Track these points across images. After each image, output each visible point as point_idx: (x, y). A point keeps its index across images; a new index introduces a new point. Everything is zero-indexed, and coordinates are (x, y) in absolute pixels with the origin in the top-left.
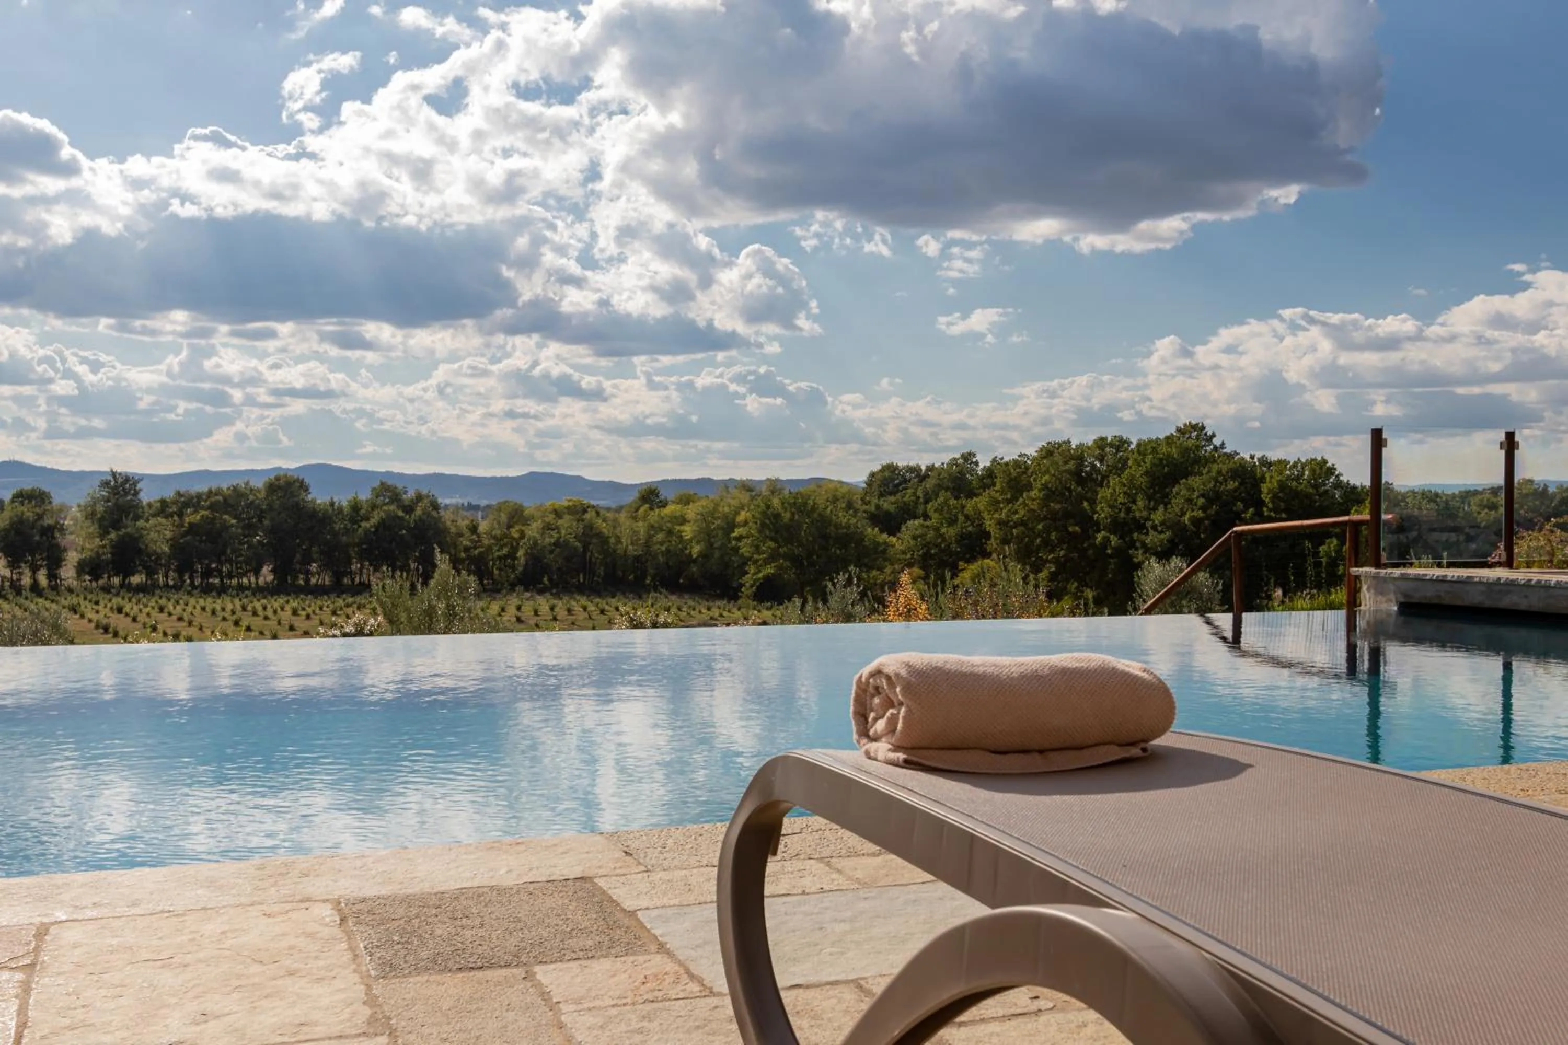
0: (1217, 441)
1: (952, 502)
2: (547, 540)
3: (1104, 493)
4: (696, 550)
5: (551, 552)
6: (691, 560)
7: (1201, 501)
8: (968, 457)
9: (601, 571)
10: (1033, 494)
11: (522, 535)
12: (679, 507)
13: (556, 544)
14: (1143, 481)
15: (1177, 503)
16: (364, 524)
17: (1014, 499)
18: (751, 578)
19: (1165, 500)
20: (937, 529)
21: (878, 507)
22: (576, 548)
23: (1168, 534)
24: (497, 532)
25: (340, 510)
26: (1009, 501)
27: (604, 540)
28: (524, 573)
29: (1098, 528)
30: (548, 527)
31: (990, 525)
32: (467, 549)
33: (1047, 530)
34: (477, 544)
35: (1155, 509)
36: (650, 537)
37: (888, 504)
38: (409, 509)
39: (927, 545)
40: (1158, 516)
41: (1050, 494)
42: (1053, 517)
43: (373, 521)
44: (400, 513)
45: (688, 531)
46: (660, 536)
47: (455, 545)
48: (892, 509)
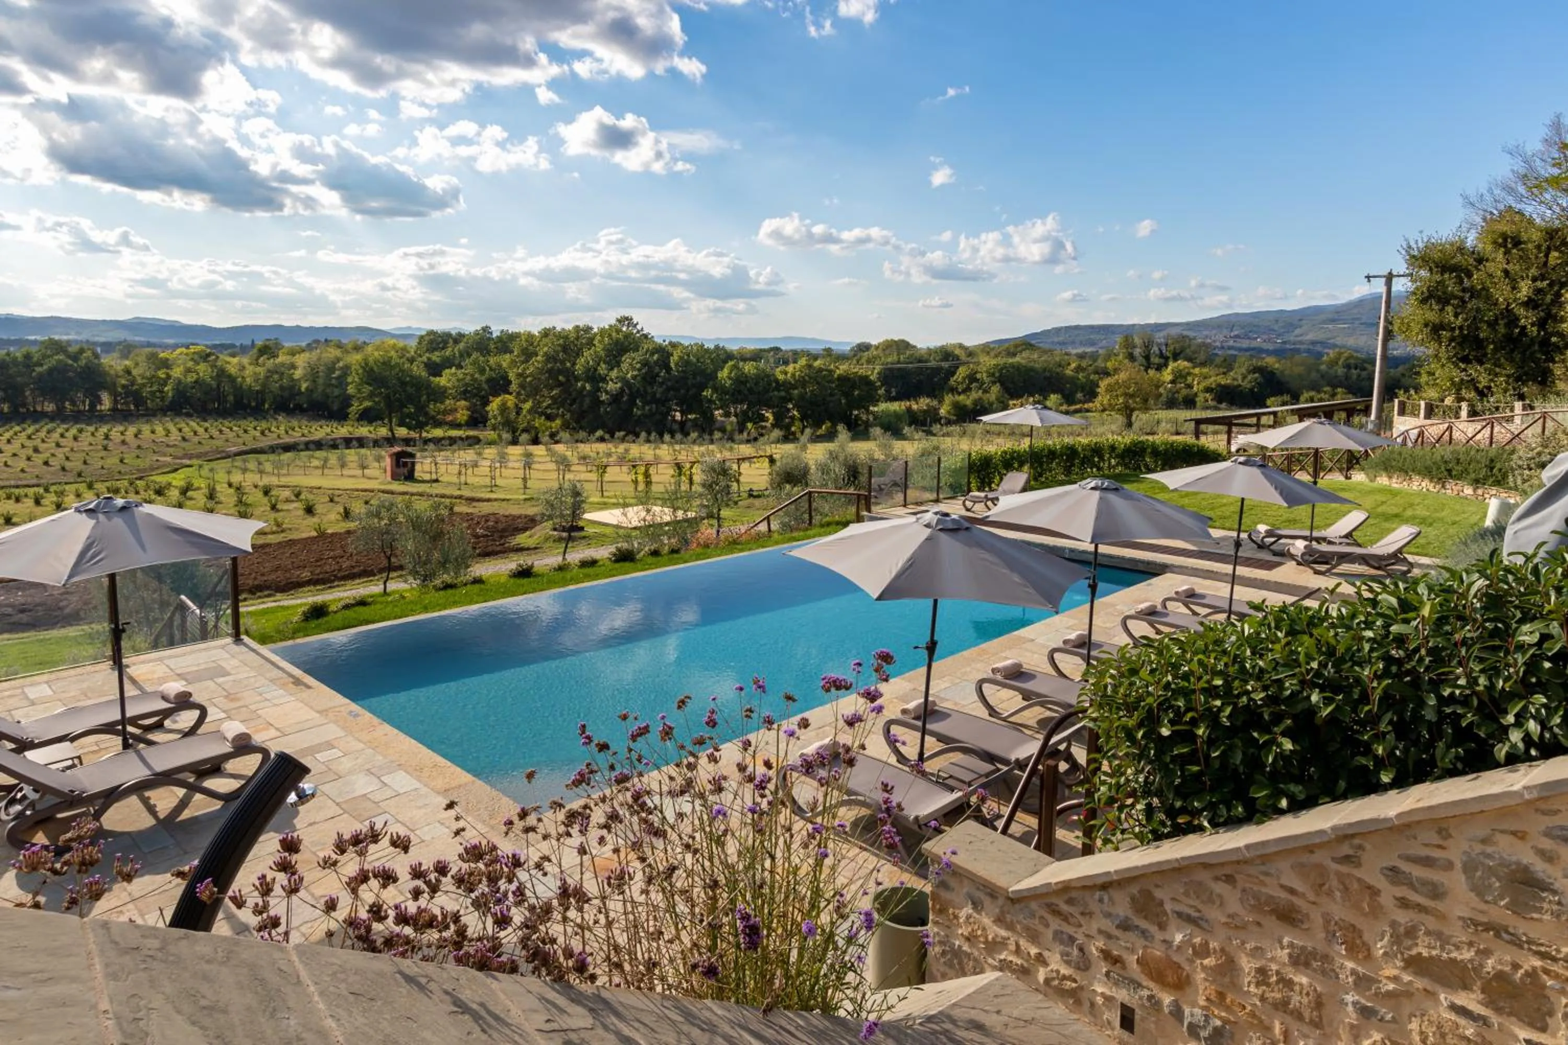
0: (639, 327)
1: (482, 358)
2: (189, 380)
3: (581, 361)
4: (304, 386)
5: (193, 388)
6: (300, 393)
7: (638, 366)
8: (486, 329)
9: (231, 398)
10: (539, 358)
11: (169, 377)
12: (289, 357)
13: (196, 382)
14: (602, 354)
15: (625, 366)
16: (38, 369)
17: (526, 361)
18: (355, 408)
19: (618, 364)
20: (472, 375)
21: (429, 359)
22: (210, 385)
23: (619, 385)
24: (148, 374)
25: (15, 360)
26: (523, 362)
27: (232, 379)
28: (171, 402)
29: (577, 379)
30: (188, 371)
31: (512, 376)
32: (124, 386)
33: (548, 379)
34: (133, 383)
35: (612, 369)
36: (267, 378)
37: (436, 357)
38: (75, 357)
39: (467, 385)
40: (614, 374)
41: (549, 358)
42: (550, 371)
43: (45, 367)
44: (70, 362)
45: (298, 374)
46: (276, 377)
47: (114, 384)
48: (438, 360)
